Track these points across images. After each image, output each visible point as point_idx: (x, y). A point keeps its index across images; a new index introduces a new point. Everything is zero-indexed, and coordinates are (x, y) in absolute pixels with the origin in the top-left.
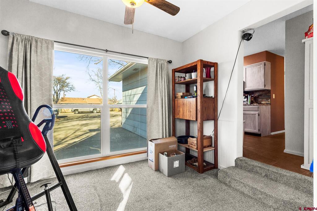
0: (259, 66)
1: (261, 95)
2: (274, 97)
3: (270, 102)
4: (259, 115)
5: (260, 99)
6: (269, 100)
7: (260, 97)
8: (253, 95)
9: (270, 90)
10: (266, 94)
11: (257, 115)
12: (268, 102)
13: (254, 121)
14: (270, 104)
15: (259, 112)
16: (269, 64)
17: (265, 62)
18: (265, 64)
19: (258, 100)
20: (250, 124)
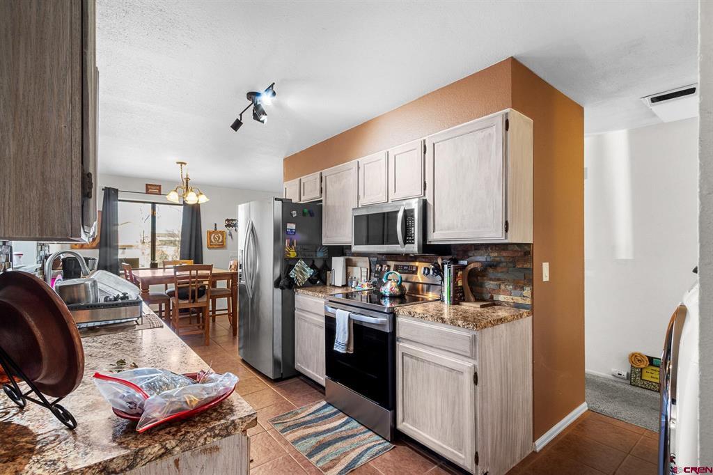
0: (480, 135)
1: (493, 265)
2: (546, 278)
3: (528, 302)
4: (476, 382)
5: (491, 280)
6: (527, 292)
7: (491, 270)
8: (465, 263)
9: (529, 245)
10: (514, 261)
11: (468, 379)
12: (520, 300)
13: (454, 404)
14: (532, 309)
15: (476, 363)
16: (523, 125)
17: (507, 114)
18: (507, 122)
19: (482, 285)
20: (442, 415)
